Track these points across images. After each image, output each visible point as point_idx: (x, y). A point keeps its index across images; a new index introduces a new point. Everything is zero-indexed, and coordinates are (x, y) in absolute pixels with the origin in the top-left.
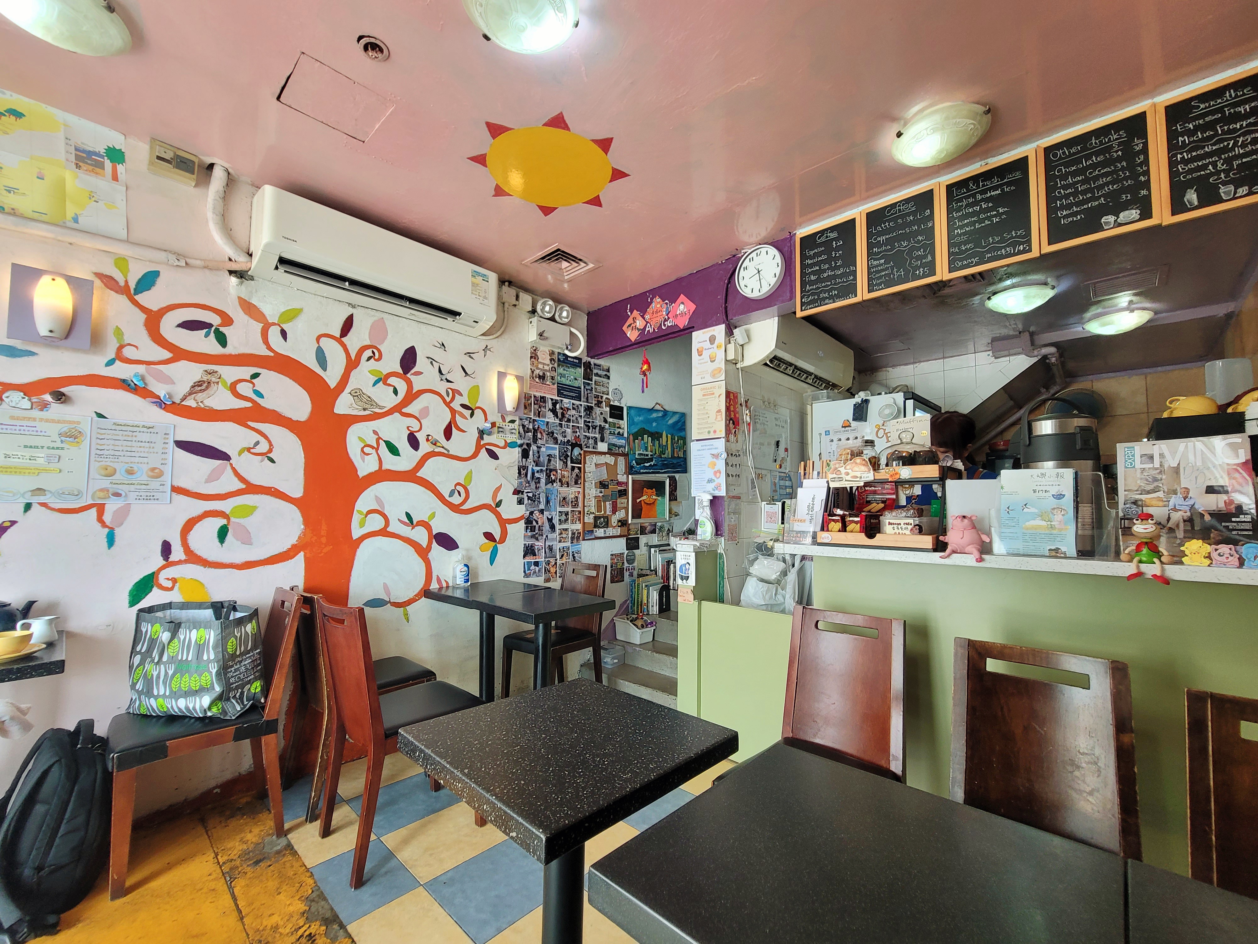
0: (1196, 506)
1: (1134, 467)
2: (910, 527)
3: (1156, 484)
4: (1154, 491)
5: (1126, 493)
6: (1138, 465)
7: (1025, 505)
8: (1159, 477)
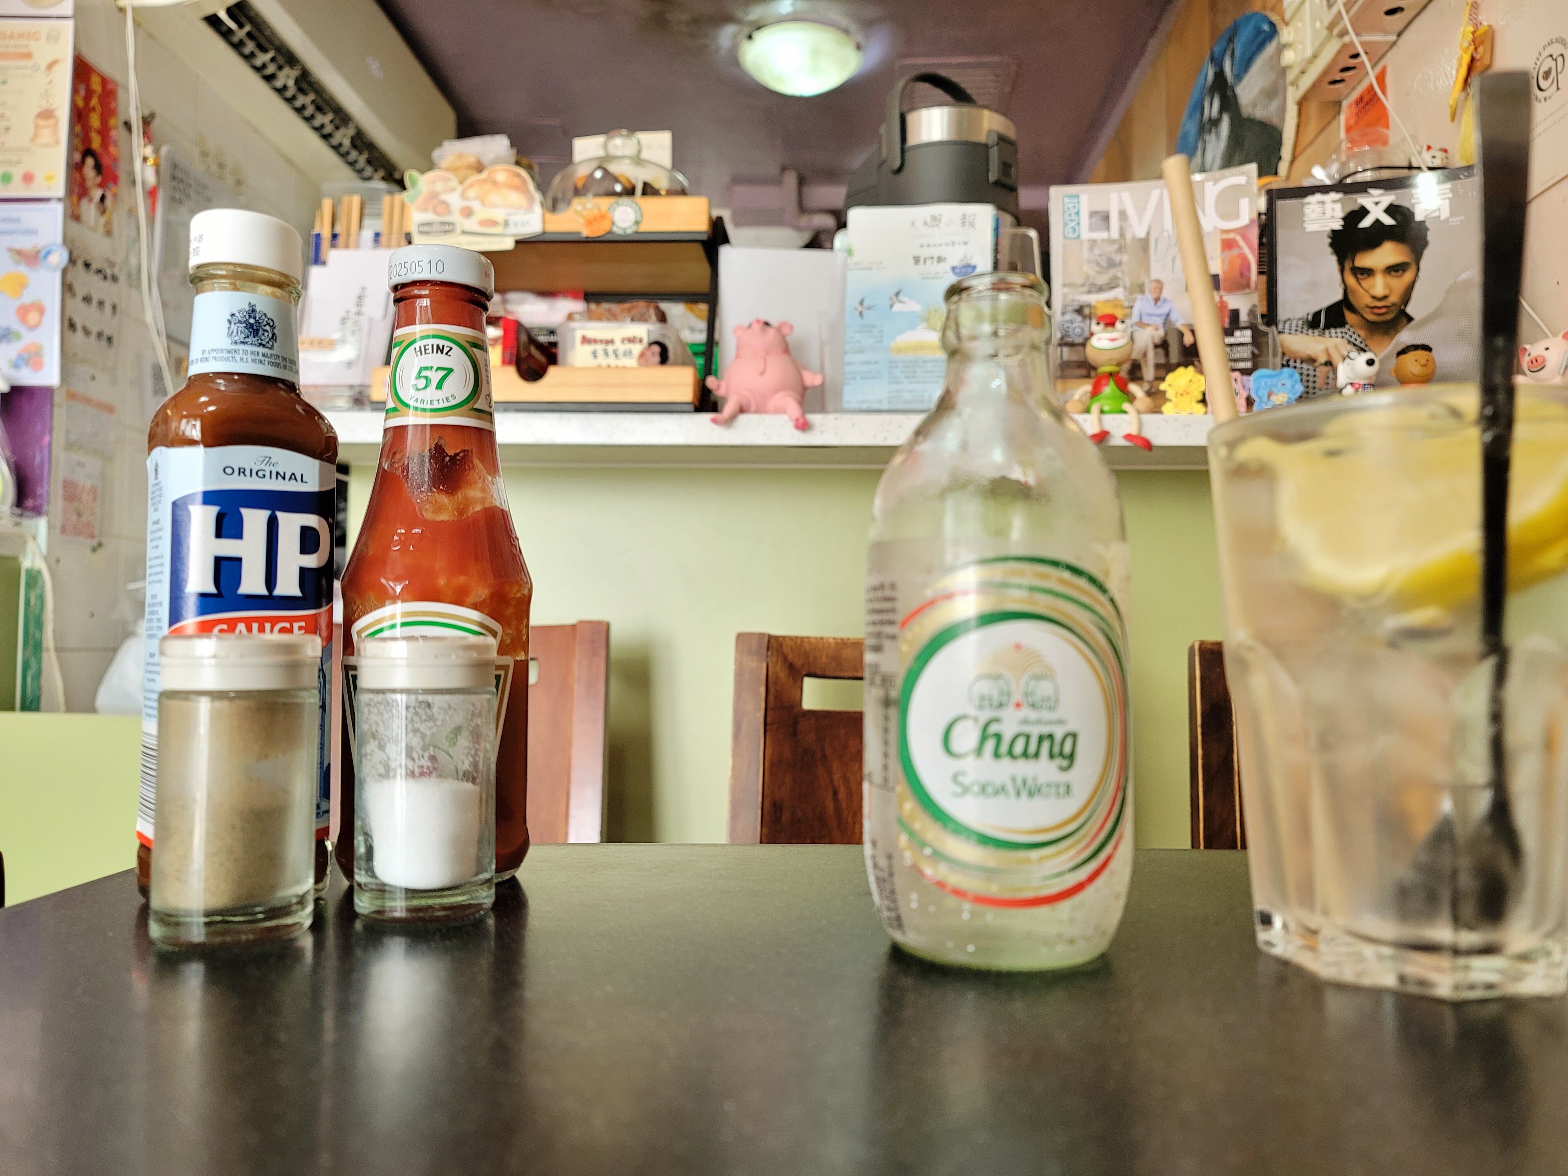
0: (1173, 317)
1: (1079, 237)
2: (637, 349)
3: (1112, 272)
4: (1111, 286)
5: (1066, 290)
6: (1086, 234)
7: (897, 294)
8: (1117, 258)
